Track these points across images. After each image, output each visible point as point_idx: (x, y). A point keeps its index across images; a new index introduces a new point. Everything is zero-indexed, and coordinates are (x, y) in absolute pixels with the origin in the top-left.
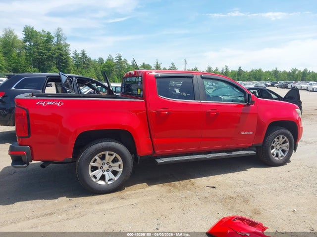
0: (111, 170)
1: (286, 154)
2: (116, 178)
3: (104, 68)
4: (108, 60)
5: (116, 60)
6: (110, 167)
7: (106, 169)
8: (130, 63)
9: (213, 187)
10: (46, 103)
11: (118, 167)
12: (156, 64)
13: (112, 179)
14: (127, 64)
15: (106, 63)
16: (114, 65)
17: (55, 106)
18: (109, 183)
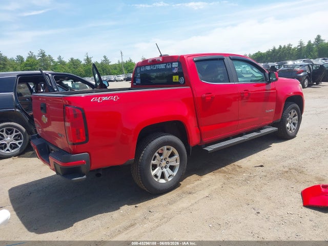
0: (168, 165)
1: (296, 126)
2: (175, 174)
3: (25, 66)
4: (29, 57)
5: (40, 57)
6: (167, 162)
7: (164, 166)
8: (56, 60)
9: (262, 166)
10: (101, 99)
11: (175, 161)
12: (86, 58)
13: (171, 175)
14: (52, 60)
15: (27, 61)
16: (37, 63)
17: (111, 101)
18: (170, 180)
